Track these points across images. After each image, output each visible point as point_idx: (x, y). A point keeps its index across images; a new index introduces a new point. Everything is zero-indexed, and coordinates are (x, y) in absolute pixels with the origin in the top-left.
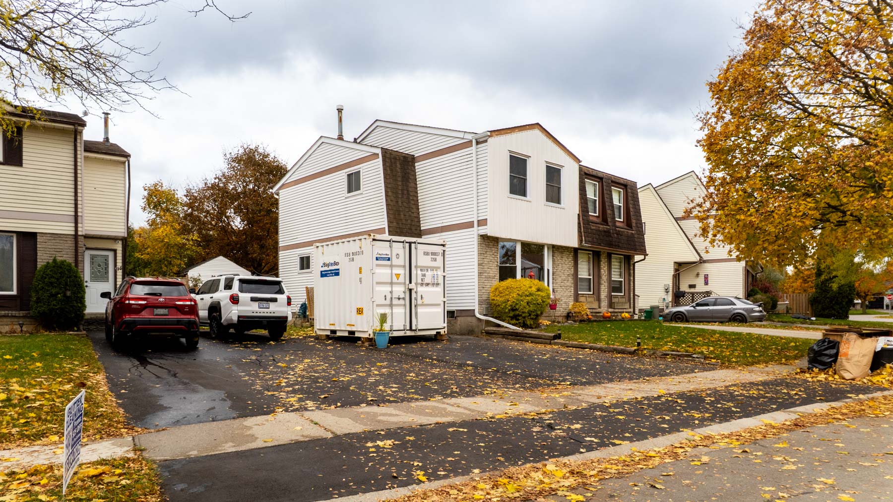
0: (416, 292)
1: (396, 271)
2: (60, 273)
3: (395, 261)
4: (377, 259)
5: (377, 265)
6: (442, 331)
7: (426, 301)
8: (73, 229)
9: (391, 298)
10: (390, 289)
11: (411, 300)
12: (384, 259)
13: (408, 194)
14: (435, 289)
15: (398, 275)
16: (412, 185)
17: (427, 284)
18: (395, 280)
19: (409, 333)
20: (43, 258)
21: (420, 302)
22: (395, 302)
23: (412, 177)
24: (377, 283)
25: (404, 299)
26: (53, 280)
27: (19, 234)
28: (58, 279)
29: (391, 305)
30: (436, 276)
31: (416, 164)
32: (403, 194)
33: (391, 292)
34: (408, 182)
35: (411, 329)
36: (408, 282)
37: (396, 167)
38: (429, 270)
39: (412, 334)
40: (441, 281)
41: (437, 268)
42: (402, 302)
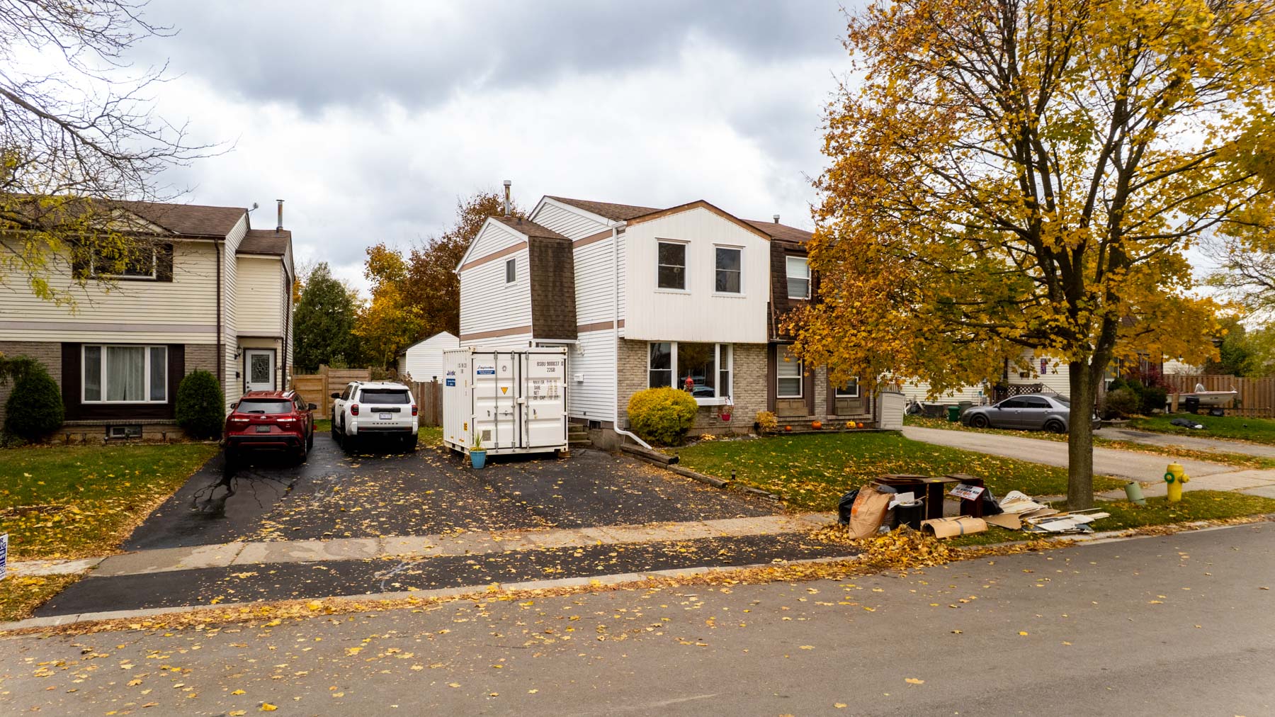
0: (527, 407)
1: (501, 385)
2: (199, 385)
3: (500, 374)
4: (478, 373)
5: (478, 380)
6: (562, 449)
7: (539, 416)
8: (216, 339)
9: (496, 414)
10: (494, 404)
11: (521, 416)
12: (487, 372)
13: (561, 285)
14: (553, 402)
15: (505, 389)
16: (568, 274)
17: (543, 398)
18: (500, 393)
19: (518, 451)
20: (189, 369)
21: (531, 416)
22: (500, 418)
23: (568, 266)
24: (479, 398)
25: (512, 414)
26: (192, 392)
27: (170, 346)
28: (196, 391)
29: (496, 421)
30: (554, 388)
31: (574, 250)
32: (554, 286)
33: (496, 407)
34: (562, 271)
35: (521, 447)
36: (517, 395)
37: (547, 255)
38: (545, 381)
39: (524, 451)
40: (561, 393)
41: (556, 379)
42: (510, 417)
